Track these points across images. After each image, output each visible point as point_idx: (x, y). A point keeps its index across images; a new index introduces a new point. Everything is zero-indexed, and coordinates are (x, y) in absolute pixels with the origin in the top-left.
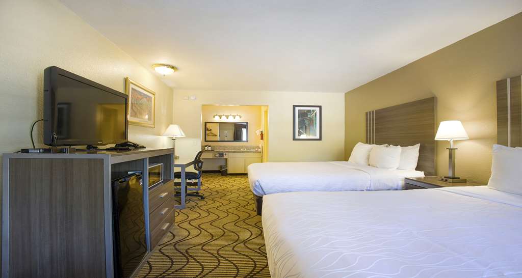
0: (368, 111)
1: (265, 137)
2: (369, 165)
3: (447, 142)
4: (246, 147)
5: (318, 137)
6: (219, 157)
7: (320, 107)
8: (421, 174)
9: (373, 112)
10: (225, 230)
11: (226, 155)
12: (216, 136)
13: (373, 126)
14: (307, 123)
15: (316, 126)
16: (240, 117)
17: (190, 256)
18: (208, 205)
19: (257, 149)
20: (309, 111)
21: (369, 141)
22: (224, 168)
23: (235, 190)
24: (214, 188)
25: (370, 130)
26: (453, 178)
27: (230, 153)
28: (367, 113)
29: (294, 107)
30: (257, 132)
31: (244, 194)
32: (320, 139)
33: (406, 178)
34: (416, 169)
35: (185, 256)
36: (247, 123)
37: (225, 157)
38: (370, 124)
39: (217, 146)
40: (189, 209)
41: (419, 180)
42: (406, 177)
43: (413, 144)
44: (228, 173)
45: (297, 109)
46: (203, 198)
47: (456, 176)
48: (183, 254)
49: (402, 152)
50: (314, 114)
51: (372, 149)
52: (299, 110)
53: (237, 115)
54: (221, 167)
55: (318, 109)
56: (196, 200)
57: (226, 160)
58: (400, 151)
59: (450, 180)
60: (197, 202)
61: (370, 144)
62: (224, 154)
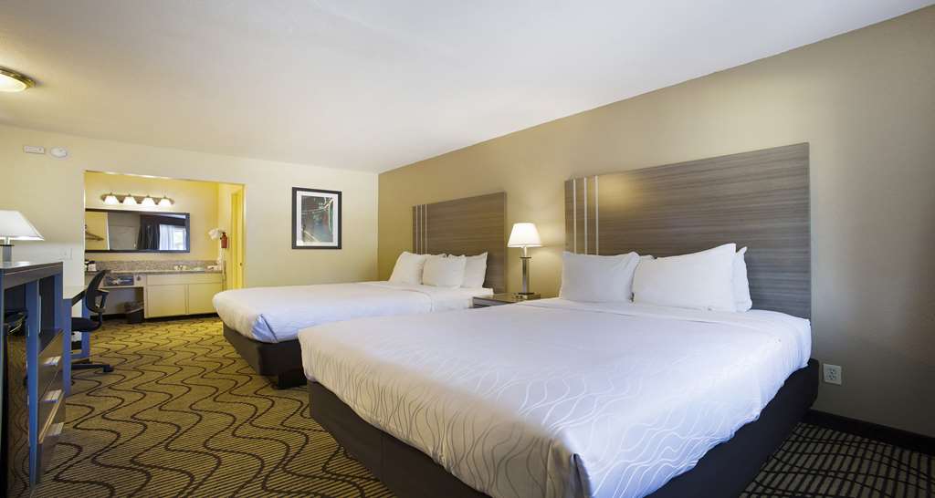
0: (416, 204)
1: (232, 243)
2: (422, 284)
3: (520, 250)
4: (187, 263)
5: (335, 244)
6: (122, 284)
7: (339, 194)
8: (489, 292)
9: (424, 206)
10: (199, 413)
11: (139, 279)
12: (100, 239)
13: (424, 228)
14: (317, 219)
15: (332, 226)
16: (172, 202)
17: (149, 466)
18: (128, 380)
19: (209, 267)
20: (322, 199)
21: (417, 250)
22: (135, 308)
23: (180, 346)
24: (124, 349)
25: (419, 233)
26: (528, 294)
27: (149, 276)
28: (414, 208)
29: (295, 190)
30: (210, 233)
31: (204, 351)
32: (339, 247)
33: (475, 298)
34: (484, 286)
35: (134, 469)
36: (188, 215)
37: (137, 284)
38: (419, 224)
39: (112, 262)
40: (84, 394)
41: (487, 299)
42: (475, 296)
43: (479, 253)
44: (145, 317)
45: (300, 194)
46: (108, 369)
47: (531, 291)
48: (130, 468)
49: (468, 264)
50: (329, 205)
51: (426, 260)
52: (303, 197)
53: (165, 198)
54: (127, 306)
55: (335, 197)
56: (91, 376)
57: (140, 291)
58: (464, 263)
59: (525, 297)
60: (99, 379)
61: (419, 253)
62: (135, 277)
